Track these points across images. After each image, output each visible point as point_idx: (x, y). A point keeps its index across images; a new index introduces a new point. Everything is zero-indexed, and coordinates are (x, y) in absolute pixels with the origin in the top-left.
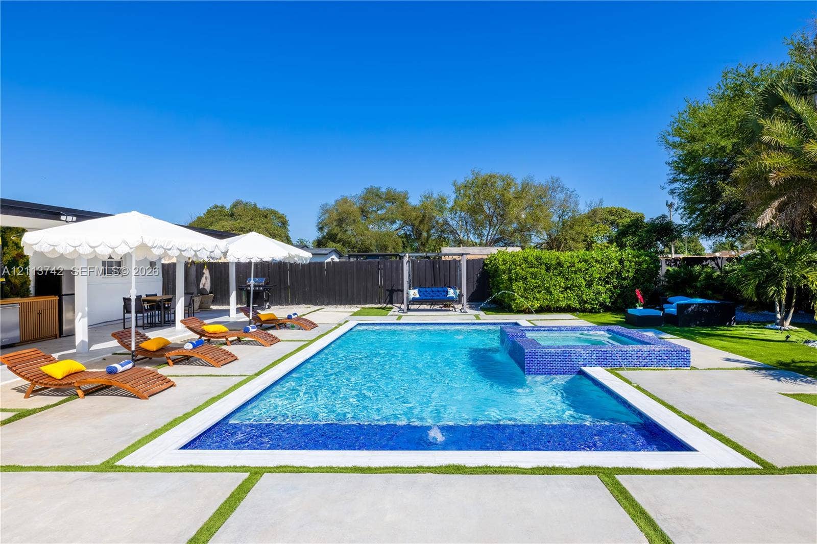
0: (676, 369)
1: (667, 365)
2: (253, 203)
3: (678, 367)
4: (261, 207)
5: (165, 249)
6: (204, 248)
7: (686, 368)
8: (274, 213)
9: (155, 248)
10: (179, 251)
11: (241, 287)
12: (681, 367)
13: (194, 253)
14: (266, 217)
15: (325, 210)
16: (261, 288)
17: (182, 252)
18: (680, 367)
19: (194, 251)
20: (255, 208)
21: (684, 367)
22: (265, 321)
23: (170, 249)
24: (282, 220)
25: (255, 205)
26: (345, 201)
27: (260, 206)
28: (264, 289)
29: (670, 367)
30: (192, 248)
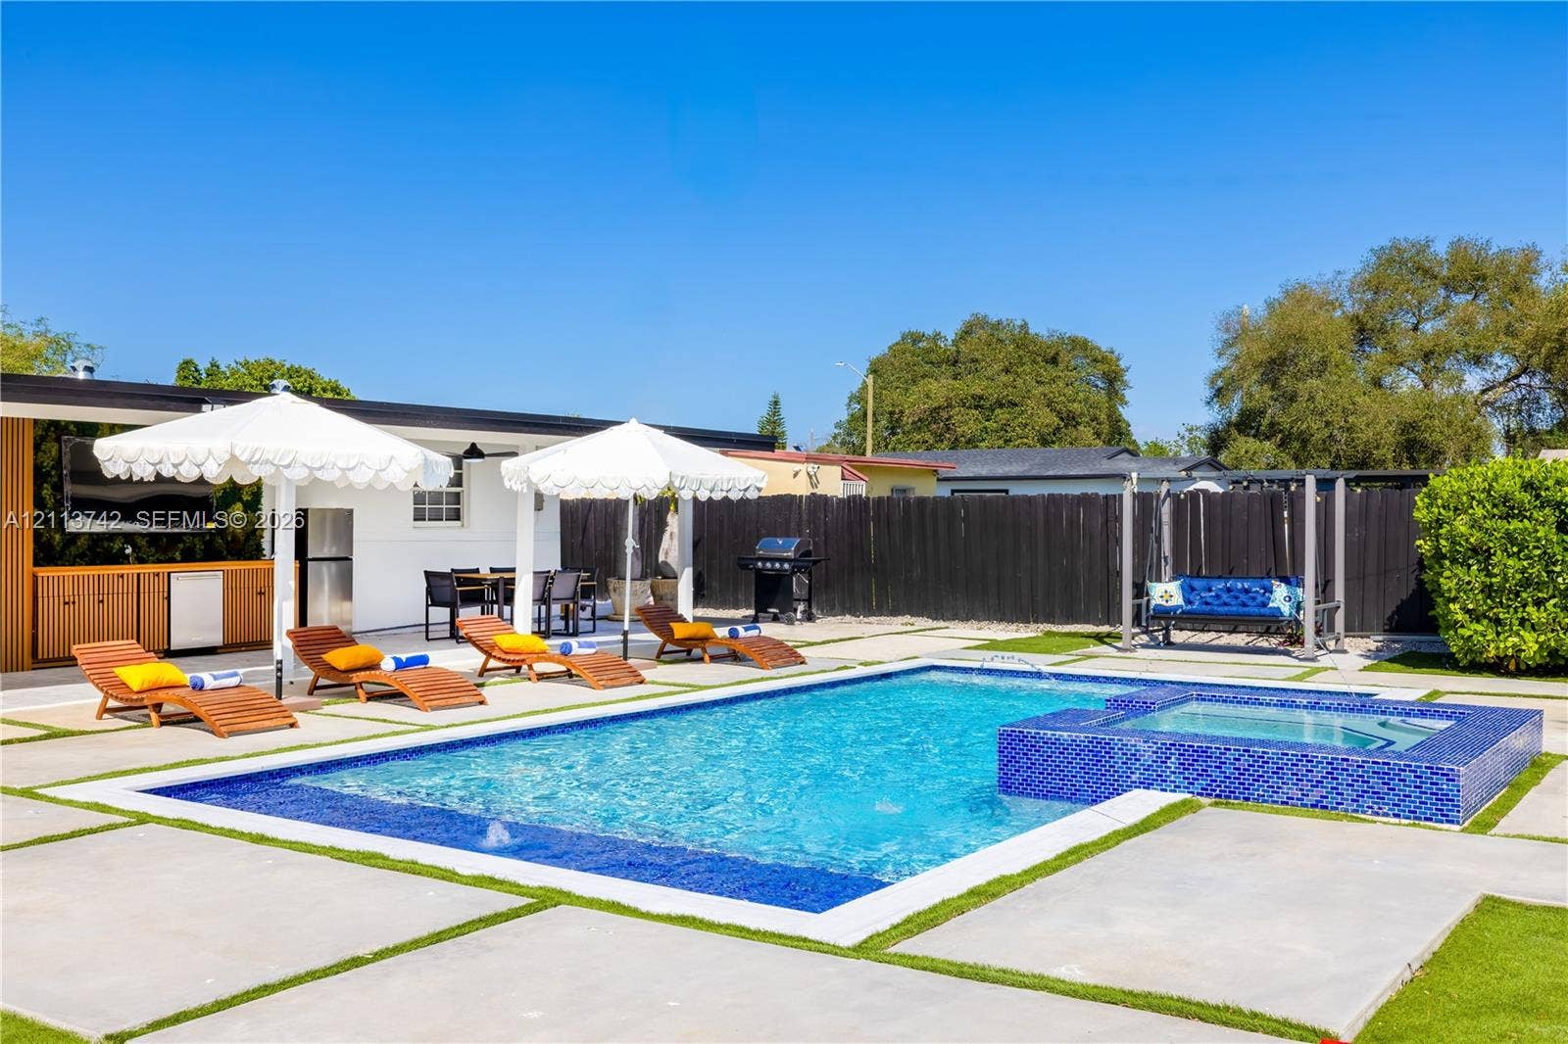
0: (1414, 825)
1: (1386, 809)
2: (1019, 323)
3: (1419, 819)
4: (1044, 332)
5: (277, 467)
6: (363, 463)
7: (1446, 826)
8: (1079, 345)
9: (256, 463)
10: (307, 470)
11: (743, 562)
12: (1430, 820)
13: (340, 473)
14: (1054, 361)
15: (1236, 334)
16: (786, 566)
17: (315, 472)
18: (1426, 819)
19: (341, 469)
20: (1023, 340)
21: (1437, 821)
22: (682, 639)
23: (288, 466)
24: (1106, 367)
25: (1024, 326)
26: (1299, 296)
27: (1039, 328)
28: (793, 567)
29: (1396, 816)
30: (334, 464)
